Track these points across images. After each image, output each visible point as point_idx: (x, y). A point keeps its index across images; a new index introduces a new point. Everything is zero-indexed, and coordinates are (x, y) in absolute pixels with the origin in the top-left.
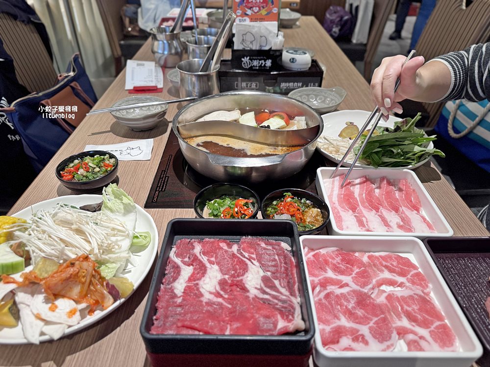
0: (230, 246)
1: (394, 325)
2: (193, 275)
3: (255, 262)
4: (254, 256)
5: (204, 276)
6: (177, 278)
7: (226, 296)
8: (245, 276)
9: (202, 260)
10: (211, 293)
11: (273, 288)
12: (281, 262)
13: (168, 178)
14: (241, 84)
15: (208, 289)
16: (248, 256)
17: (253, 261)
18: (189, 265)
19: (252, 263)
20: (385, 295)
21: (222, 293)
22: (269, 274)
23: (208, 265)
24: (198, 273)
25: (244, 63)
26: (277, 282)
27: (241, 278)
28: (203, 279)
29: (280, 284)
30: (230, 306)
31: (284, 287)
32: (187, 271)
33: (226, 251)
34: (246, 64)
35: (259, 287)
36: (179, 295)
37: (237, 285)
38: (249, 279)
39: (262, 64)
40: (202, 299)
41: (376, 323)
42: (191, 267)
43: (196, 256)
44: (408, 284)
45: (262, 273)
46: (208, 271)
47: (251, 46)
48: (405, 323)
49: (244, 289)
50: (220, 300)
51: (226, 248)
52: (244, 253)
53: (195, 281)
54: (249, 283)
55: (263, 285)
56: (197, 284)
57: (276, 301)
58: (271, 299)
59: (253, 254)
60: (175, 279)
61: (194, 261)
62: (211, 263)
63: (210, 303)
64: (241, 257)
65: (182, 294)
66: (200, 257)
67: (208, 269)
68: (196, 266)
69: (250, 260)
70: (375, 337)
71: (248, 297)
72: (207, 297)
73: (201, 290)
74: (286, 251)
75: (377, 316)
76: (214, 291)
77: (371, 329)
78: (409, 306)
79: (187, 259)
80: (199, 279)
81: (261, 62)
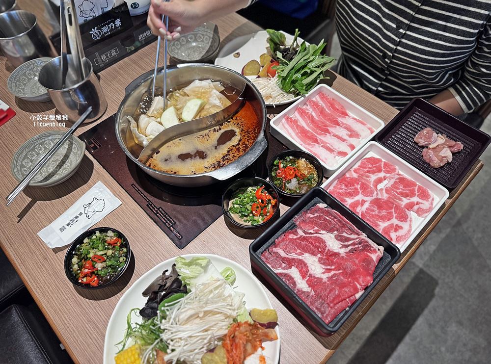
0: (296, 233)
1: (403, 207)
2: (300, 271)
3: (322, 232)
4: (316, 228)
5: (308, 267)
6: (295, 282)
7: (333, 267)
8: (328, 246)
9: (292, 257)
10: (324, 273)
11: (348, 239)
12: (333, 219)
13: (161, 208)
14: (101, 58)
15: (320, 272)
16: (314, 231)
17: (320, 232)
18: (290, 268)
19: (320, 234)
20: (384, 191)
21: (329, 267)
22: (336, 232)
23: (300, 258)
24: (302, 268)
25: (94, 36)
26: (344, 234)
27: (327, 249)
28: (309, 268)
29: (348, 234)
30: (341, 271)
31: (352, 234)
32: (294, 272)
33: (298, 239)
34: (96, 35)
35: (341, 246)
36: (310, 291)
37: (331, 256)
38: (331, 245)
39: (112, 27)
40: (324, 281)
41: (396, 212)
42: (293, 267)
43: (285, 258)
44: (388, 175)
45: (333, 236)
46: (306, 261)
47: (92, 14)
48: (405, 201)
49: (336, 254)
50: (333, 272)
51: (295, 237)
52: (310, 231)
53: (307, 274)
54: (334, 248)
55: (341, 243)
56: (310, 275)
57: (357, 246)
58: (353, 247)
59: (314, 227)
60: (294, 283)
61: (290, 263)
62: (301, 254)
63: (330, 278)
64: (311, 235)
65: (310, 288)
66: (290, 257)
67: (304, 260)
68: (295, 264)
69: (316, 233)
70: (401, 221)
71: (343, 257)
72: (325, 277)
73: (317, 276)
74: (326, 209)
75: (392, 208)
76: (324, 270)
77: (396, 218)
78: (399, 189)
79: (284, 265)
80: (308, 271)
81: (110, 26)
